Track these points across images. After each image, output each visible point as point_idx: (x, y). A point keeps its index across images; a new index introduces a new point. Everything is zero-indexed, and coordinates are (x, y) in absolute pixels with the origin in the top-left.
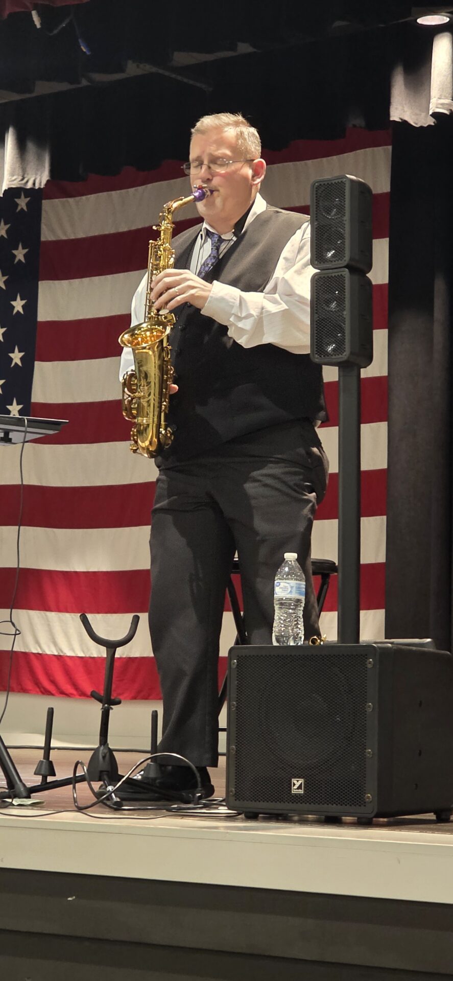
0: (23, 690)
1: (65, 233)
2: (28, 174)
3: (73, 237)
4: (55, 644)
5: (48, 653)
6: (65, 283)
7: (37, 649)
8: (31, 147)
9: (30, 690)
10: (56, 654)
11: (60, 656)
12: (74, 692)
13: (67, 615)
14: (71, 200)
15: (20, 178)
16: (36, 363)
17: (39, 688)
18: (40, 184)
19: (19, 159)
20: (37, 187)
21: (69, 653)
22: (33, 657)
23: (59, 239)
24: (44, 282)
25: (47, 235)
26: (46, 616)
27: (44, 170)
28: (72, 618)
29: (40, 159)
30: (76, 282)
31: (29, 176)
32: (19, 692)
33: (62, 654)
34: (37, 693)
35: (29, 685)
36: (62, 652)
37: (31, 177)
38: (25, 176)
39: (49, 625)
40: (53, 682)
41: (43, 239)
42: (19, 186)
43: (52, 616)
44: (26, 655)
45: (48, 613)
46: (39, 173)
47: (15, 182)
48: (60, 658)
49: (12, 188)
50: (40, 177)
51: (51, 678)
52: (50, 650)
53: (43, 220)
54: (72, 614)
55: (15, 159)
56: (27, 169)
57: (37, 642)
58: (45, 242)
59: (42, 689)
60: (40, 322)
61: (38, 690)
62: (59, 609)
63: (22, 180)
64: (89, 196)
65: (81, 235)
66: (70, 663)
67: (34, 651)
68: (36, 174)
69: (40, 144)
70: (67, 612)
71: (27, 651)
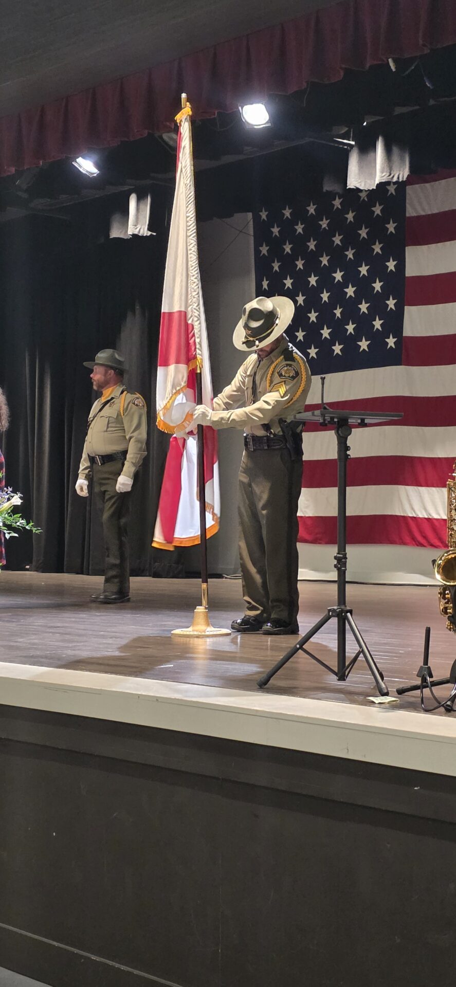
0: (403, 543)
1: (424, 210)
2: (394, 171)
3: (429, 213)
4: (426, 510)
5: (421, 516)
6: (425, 248)
7: (412, 514)
8: (395, 150)
9: (408, 543)
10: (426, 517)
11: (429, 518)
12: (441, 545)
13: (434, 489)
14: (427, 185)
15: (388, 174)
16: (406, 307)
17: (415, 542)
18: (403, 178)
19: (387, 160)
20: (401, 180)
21: (436, 516)
22: (409, 519)
23: (419, 215)
24: (409, 247)
25: (410, 212)
26: (418, 489)
27: (406, 167)
28: (438, 491)
29: (402, 159)
30: (433, 246)
31: (395, 173)
32: (400, 544)
33: (430, 517)
34: (414, 545)
35: (408, 539)
36: (431, 516)
37: (396, 173)
38: (392, 172)
39: (421, 496)
40: (425, 537)
41: (407, 215)
42: (387, 180)
43: (423, 490)
44: (405, 518)
45: (420, 488)
46: (402, 169)
47: (385, 177)
48: (429, 520)
49: (382, 182)
50: (402, 173)
51: (423, 535)
52: (422, 514)
53: (407, 201)
54: (438, 488)
55: (383, 161)
56: (393, 167)
57: (413, 509)
58: (410, 218)
59: (417, 543)
60: (407, 277)
61: (414, 543)
62: (427, 485)
63: (390, 175)
64: (440, 181)
65: (435, 211)
66: (436, 523)
67: (410, 515)
68: (400, 171)
69: (402, 148)
70: (434, 487)
71: (405, 515)
